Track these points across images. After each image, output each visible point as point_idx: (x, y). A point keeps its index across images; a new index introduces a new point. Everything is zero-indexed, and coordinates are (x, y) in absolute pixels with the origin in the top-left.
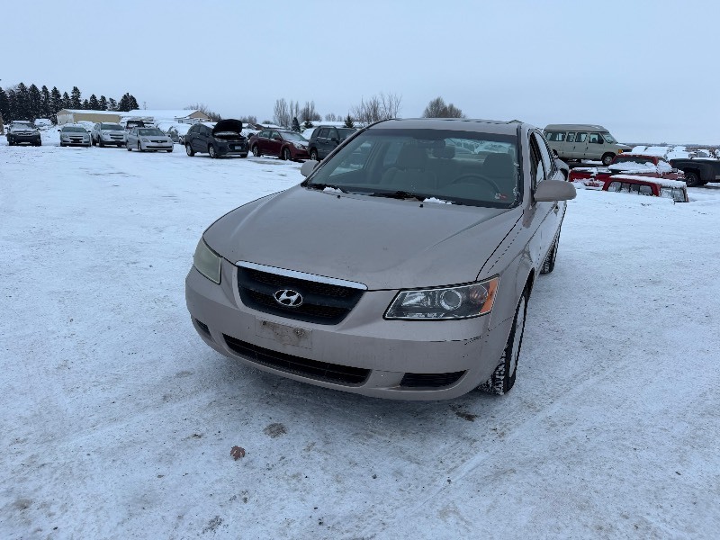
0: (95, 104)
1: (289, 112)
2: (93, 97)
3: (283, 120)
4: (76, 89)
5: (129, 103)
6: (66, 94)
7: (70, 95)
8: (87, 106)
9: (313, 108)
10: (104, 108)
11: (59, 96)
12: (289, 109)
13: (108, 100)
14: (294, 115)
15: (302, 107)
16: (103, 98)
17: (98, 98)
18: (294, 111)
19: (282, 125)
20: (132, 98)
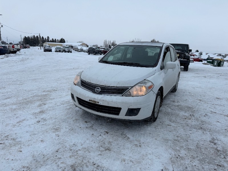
0: (53, 41)
1: (108, 43)
2: (53, 39)
3: (106, 46)
4: (48, 37)
5: (62, 41)
6: (45, 38)
7: (46, 39)
8: (51, 41)
9: (115, 42)
10: (56, 42)
11: (44, 39)
12: (108, 42)
13: (57, 40)
14: (109, 44)
15: (112, 42)
16: (55, 39)
17: (54, 39)
18: (109, 43)
19: (105, 47)
20: (64, 39)
